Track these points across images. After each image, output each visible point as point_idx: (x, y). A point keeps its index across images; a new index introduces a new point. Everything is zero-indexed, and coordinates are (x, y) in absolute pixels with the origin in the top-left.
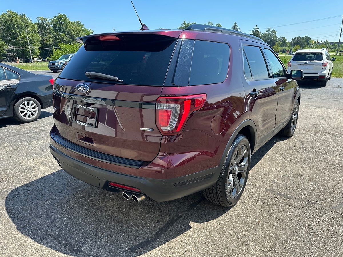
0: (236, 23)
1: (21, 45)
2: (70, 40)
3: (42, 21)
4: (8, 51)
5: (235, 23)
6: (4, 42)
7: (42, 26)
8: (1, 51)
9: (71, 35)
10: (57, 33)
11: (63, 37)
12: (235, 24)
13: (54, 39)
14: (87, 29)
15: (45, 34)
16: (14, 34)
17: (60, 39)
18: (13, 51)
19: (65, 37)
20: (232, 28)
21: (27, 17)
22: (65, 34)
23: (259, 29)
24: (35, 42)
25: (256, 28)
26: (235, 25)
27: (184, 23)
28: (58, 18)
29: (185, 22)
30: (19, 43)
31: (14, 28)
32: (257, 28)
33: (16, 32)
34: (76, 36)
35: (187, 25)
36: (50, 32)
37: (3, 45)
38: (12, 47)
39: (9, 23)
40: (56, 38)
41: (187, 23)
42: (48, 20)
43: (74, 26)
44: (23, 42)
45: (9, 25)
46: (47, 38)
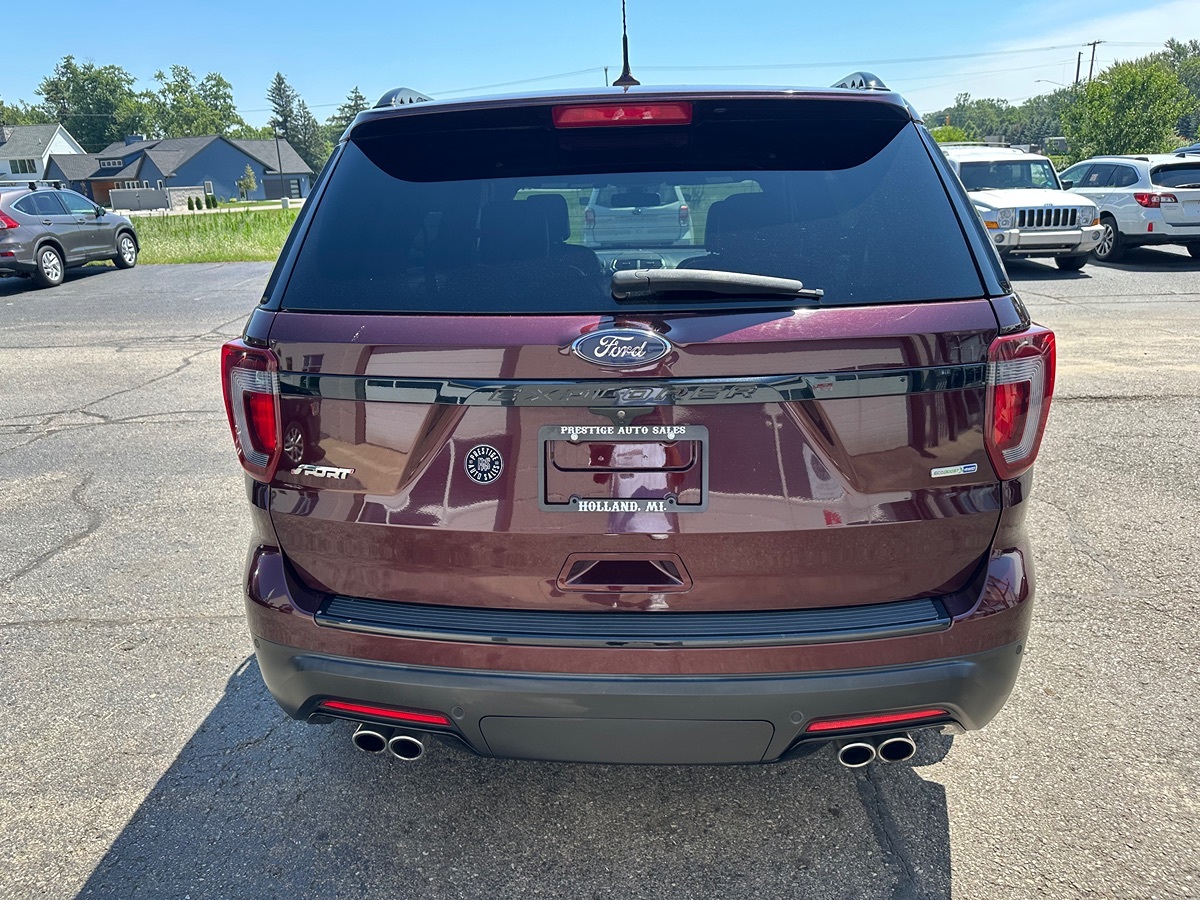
0: (283, 76)
5: (278, 75)
12: (280, 80)
20: (270, 94)
23: (365, 101)
25: (357, 97)
26: (280, 84)
27: (65, 67)
29: (73, 61)
32: (361, 98)
35: (83, 74)
41: (79, 64)
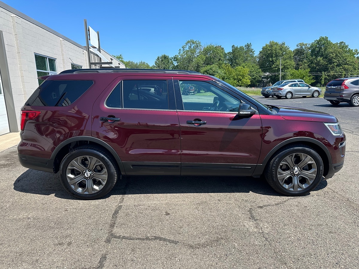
1: (274, 71)
2: (326, 63)
3: (302, 47)
4: (263, 78)
6: (260, 70)
7: (301, 52)
8: (257, 78)
9: (329, 59)
10: (314, 57)
11: (319, 62)
13: (309, 64)
14: (352, 50)
15: (301, 60)
16: (271, 62)
17: (316, 63)
18: (267, 77)
19: (322, 61)
21: (286, 45)
22: (322, 58)
24: (288, 69)
28: (318, 42)
30: (273, 70)
31: (272, 57)
33: (273, 60)
34: (335, 59)
36: (307, 57)
37: (259, 72)
38: (267, 74)
39: (269, 52)
40: (312, 63)
42: (308, 45)
43: (334, 48)
44: (277, 69)
45: (269, 54)
46: (303, 63)
